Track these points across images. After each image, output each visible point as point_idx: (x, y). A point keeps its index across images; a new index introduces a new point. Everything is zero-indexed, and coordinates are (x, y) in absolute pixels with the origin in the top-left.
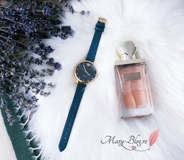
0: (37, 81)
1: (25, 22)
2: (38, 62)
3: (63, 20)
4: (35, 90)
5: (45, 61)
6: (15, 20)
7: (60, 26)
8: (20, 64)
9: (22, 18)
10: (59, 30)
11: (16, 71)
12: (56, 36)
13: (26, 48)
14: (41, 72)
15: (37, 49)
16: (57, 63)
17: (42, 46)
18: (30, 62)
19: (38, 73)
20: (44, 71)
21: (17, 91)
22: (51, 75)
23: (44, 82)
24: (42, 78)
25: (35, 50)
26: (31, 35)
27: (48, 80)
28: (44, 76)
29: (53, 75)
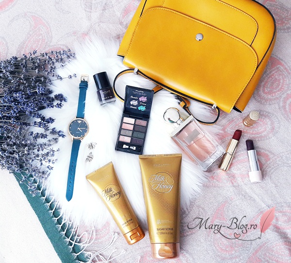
2: (44, 136)
6: (15, 104)
8: (29, 142)
9: (21, 101)
10: (53, 100)
12: (53, 107)
14: (47, 143)
16: (60, 131)
17: (43, 119)
19: (45, 145)
20: (49, 141)
22: (57, 142)
23: (53, 149)
24: (51, 147)
25: (39, 124)
27: (55, 147)
28: (51, 145)
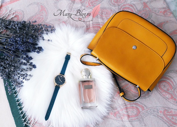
0: (24, 73)
1: (20, 45)
2: (25, 64)
3: (39, 43)
4: (22, 78)
5: (28, 64)
6: (15, 44)
7: (37, 47)
8: (16, 65)
9: (19, 43)
10: (36, 48)
11: (14, 68)
12: (34, 52)
13: (19, 57)
15: (25, 58)
16: (34, 65)
17: (27, 56)
18: (21, 64)
19: (24, 70)
20: (27, 68)
21: (14, 78)
23: (27, 74)
24: (26, 72)
26: (22, 51)
27: (29, 73)
29: (32, 71)
